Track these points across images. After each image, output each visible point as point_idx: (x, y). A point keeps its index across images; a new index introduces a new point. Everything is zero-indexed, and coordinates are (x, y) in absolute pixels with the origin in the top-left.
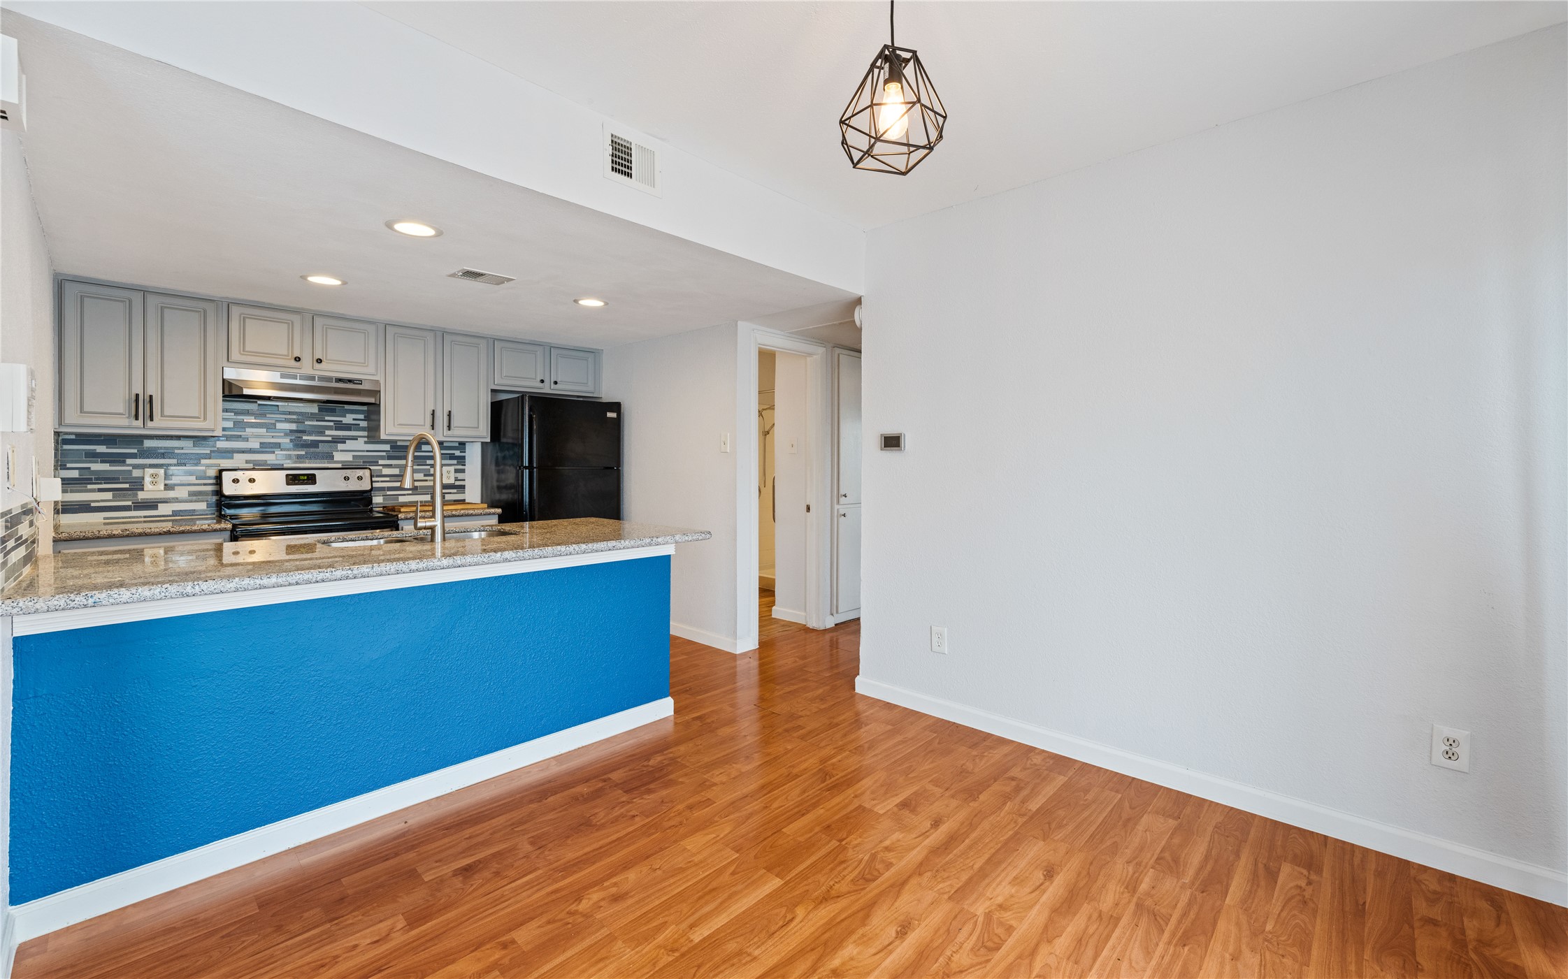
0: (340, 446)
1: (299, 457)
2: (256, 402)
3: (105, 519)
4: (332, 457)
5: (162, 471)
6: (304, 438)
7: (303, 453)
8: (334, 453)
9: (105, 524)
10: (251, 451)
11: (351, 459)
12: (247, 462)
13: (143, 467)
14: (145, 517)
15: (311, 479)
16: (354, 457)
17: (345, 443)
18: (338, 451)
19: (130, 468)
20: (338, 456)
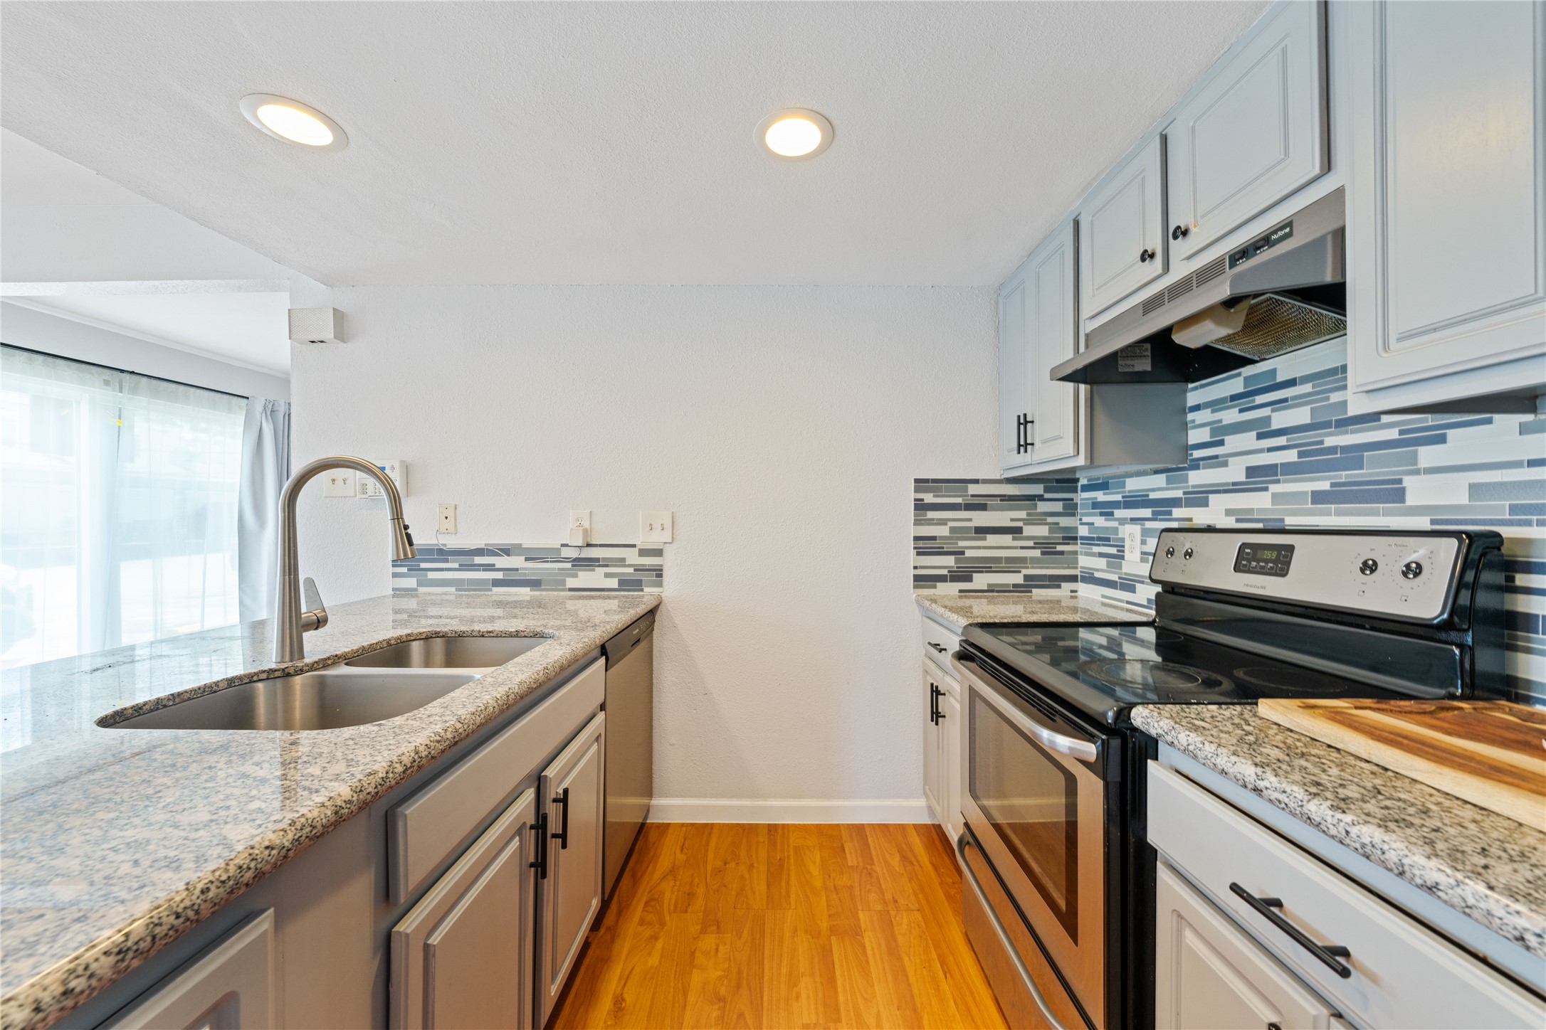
0: (1428, 455)
1: (1318, 497)
2: (1239, 375)
3: (1103, 596)
4: (1398, 495)
5: (1136, 529)
6: (1330, 441)
7: (1324, 485)
8: (1408, 482)
9: (1104, 604)
10: (1235, 488)
11: (1463, 499)
12: (1229, 512)
13: (1123, 521)
14: (1128, 602)
15: (1280, 561)
16: (1475, 489)
17: (1442, 439)
18: (1417, 472)
19: (1115, 524)
20: (1418, 491)
